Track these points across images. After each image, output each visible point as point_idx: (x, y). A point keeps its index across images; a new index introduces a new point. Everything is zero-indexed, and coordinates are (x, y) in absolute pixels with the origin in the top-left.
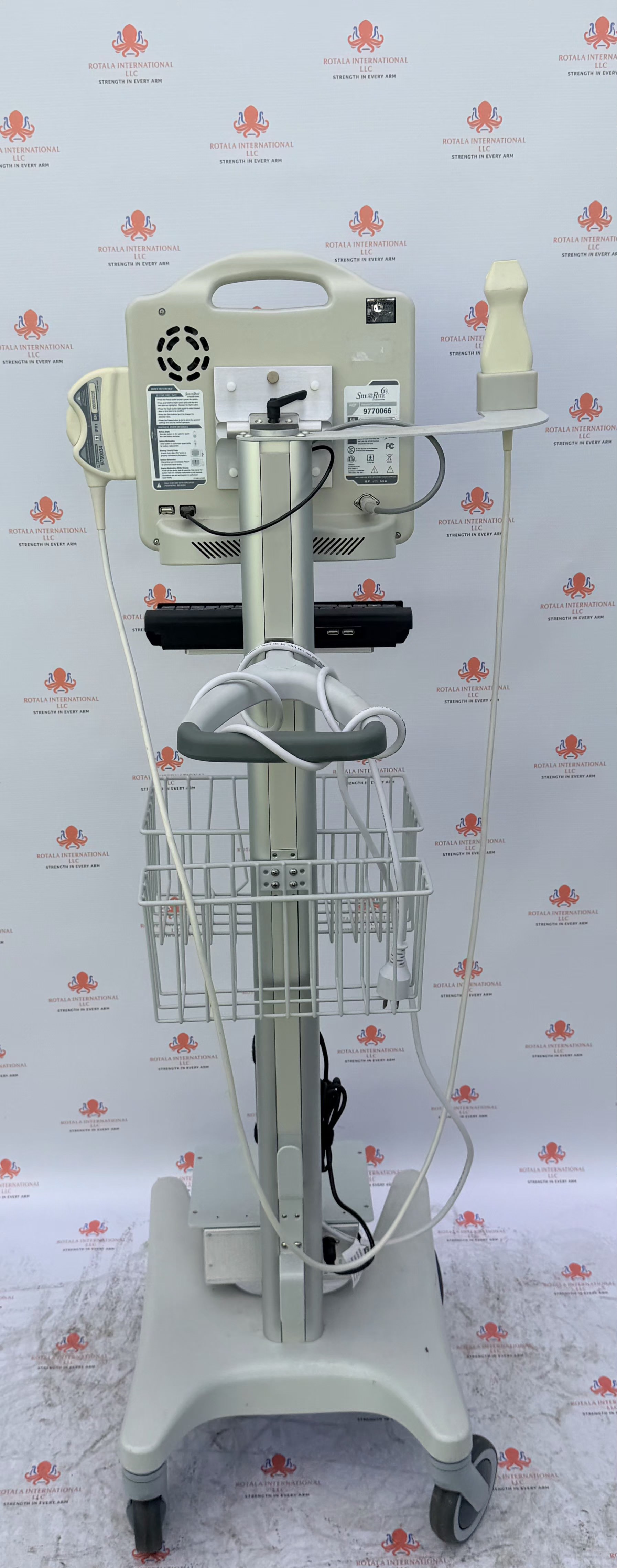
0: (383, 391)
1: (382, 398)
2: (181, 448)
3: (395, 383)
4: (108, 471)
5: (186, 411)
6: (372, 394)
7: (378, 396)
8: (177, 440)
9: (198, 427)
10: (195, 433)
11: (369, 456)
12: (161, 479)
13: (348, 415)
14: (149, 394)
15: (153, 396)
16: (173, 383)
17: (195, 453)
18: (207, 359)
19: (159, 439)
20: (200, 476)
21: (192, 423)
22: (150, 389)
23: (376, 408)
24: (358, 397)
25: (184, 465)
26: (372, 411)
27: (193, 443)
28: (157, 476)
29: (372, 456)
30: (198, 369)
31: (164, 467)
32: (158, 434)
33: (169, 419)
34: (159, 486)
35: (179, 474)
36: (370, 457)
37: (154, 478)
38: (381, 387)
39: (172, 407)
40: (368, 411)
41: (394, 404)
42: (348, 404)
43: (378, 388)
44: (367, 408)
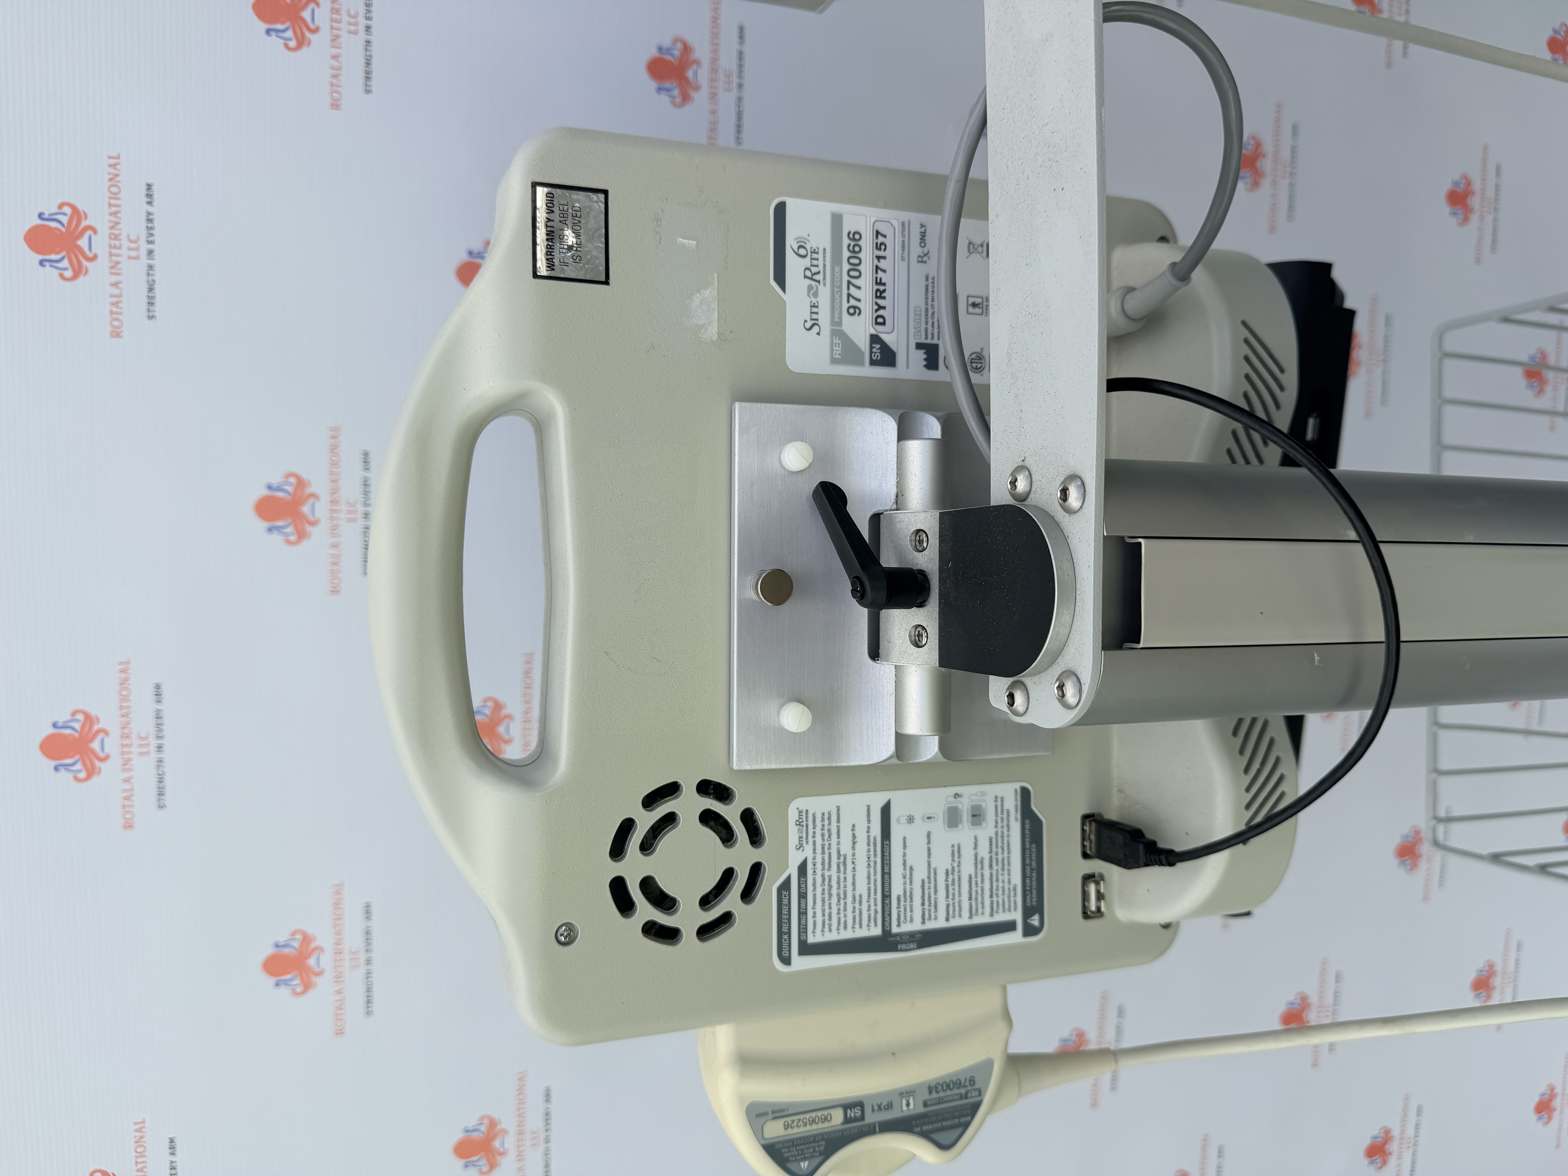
0: (802, 252)
1: (820, 256)
2: (942, 862)
3: (780, 211)
4: (988, 1065)
5: (846, 849)
6: (810, 288)
7: (814, 270)
8: (920, 874)
9: (886, 811)
10: (904, 820)
11: (971, 309)
12: (1017, 916)
13: (861, 363)
14: (801, 963)
15: (807, 949)
16: (768, 889)
17: (953, 818)
18: (706, 788)
19: (916, 926)
20: (1012, 803)
21: (876, 830)
22: (786, 961)
23: (845, 278)
24: (816, 329)
25: (984, 852)
26: (853, 291)
27: (929, 826)
28: (1009, 927)
29: (971, 300)
30: (731, 813)
31: (987, 910)
32: (906, 928)
33: (865, 898)
34: (1035, 921)
35: (1006, 864)
36: (974, 305)
37: (1015, 937)
38: (791, 258)
39: (834, 891)
40: (853, 302)
41: (837, 220)
42: (834, 361)
43: (794, 265)
44: (845, 305)
